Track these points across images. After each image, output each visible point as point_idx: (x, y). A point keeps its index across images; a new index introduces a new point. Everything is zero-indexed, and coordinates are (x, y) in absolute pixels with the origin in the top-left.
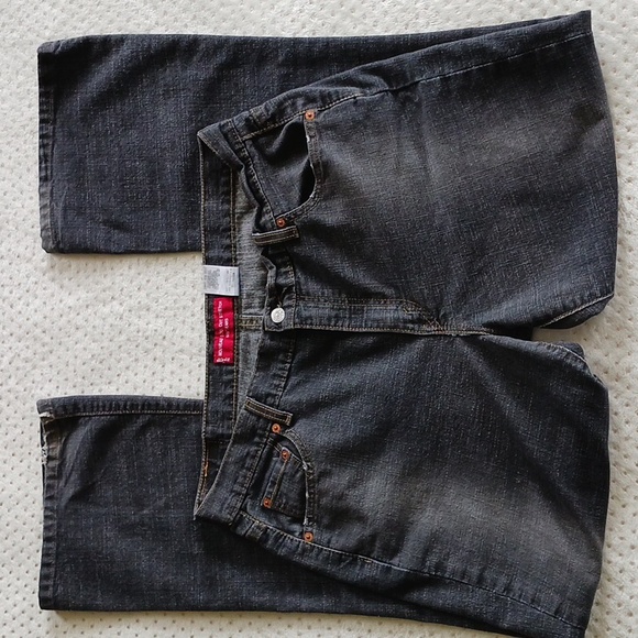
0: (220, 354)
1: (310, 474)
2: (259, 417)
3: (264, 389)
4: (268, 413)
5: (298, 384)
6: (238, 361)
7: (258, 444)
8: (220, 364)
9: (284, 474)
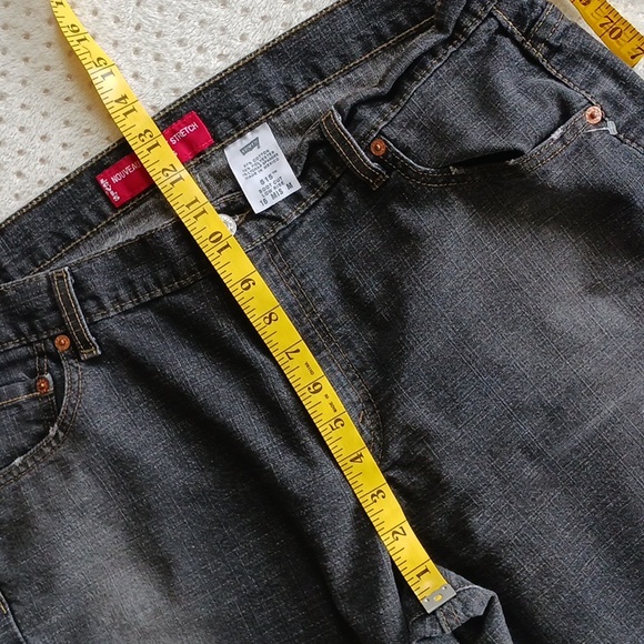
0: (115, 179)
1: (49, 444)
2: (55, 307)
3: (99, 283)
4: (73, 317)
5: (147, 326)
6: (125, 213)
7: (19, 334)
8: (100, 188)
9: (18, 406)
